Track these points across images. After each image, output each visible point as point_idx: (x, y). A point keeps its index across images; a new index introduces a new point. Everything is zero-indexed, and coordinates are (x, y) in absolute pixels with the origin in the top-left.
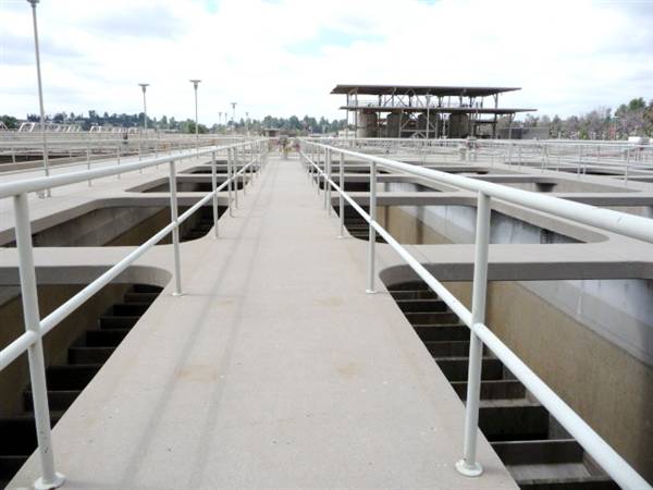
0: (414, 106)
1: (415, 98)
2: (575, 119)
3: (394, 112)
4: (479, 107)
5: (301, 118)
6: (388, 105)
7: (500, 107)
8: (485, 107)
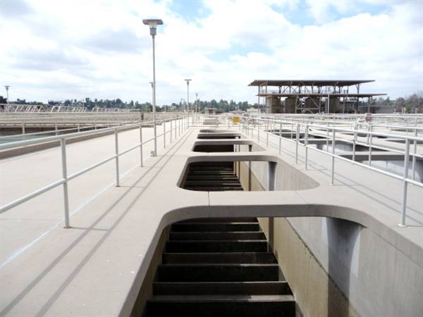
0: (303, 93)
1: (303, 88)
2: (401, 100)
3: (290, 97)
4: (346, 93)
5: (218, 101)
6: (286, 93)
7: (361, 93)
8: (350, 93)
